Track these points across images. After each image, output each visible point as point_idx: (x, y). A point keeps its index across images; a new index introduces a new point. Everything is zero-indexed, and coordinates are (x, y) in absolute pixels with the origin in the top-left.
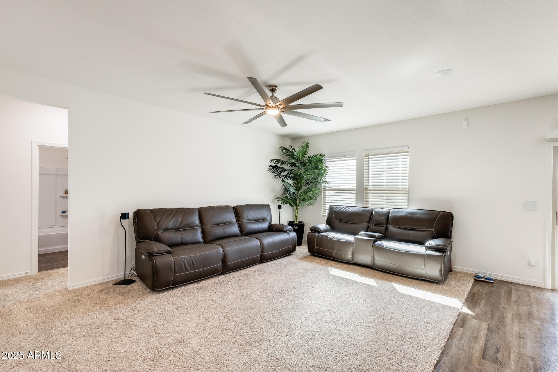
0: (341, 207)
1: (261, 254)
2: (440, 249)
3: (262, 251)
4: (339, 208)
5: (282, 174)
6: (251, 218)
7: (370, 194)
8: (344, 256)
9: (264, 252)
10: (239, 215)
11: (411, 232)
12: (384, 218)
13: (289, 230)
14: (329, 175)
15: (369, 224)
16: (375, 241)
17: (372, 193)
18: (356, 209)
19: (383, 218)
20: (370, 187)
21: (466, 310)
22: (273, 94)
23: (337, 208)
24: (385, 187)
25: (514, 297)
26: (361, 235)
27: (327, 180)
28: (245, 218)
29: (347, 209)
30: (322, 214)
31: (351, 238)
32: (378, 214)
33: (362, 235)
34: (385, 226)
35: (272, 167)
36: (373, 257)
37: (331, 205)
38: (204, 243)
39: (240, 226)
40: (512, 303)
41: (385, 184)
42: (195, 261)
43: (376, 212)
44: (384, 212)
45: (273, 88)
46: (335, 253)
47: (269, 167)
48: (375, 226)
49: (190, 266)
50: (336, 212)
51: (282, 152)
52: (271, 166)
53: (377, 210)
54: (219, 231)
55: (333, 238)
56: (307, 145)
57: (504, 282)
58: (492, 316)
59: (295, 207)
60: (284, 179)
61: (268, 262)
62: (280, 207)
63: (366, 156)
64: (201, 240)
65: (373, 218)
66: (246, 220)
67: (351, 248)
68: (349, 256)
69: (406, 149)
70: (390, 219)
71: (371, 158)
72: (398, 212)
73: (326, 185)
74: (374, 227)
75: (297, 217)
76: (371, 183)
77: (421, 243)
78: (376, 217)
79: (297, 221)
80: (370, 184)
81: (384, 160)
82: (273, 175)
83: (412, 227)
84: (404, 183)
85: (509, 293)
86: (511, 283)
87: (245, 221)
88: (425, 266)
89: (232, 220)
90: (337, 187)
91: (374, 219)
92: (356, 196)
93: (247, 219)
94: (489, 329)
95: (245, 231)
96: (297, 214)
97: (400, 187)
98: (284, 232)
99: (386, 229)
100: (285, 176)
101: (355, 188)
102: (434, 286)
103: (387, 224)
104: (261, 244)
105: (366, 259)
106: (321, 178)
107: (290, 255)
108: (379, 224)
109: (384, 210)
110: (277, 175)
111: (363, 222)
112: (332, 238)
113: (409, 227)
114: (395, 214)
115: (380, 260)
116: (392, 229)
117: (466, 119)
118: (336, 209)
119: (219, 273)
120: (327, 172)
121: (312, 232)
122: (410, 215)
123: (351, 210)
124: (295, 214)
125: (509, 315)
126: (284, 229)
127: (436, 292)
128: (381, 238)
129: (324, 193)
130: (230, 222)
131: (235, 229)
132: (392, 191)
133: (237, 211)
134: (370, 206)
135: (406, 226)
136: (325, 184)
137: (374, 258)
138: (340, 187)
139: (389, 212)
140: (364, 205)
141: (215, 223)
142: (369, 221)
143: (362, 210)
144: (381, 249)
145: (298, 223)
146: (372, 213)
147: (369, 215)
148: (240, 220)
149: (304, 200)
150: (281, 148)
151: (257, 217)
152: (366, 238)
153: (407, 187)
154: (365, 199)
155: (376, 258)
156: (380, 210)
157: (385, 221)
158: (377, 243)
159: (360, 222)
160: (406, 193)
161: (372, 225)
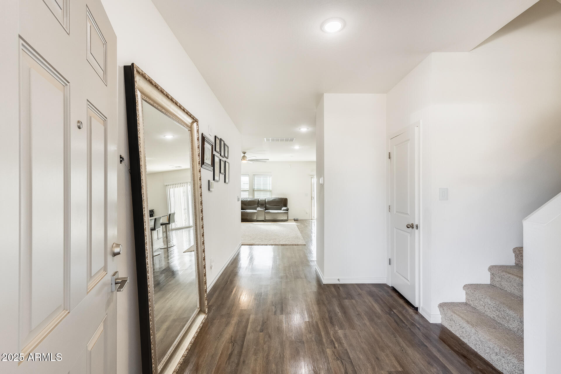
2: (286, 210)
7: (256, 192)
8: (253, 218)
11: (275, 206)
18: (251, 199)
19: (264, 202)
20: (256, 189)
21: (297, 224)
22: (244, 155)
24: (262, 189)
29: (247, 199)
31: (255, 211)
33: (259, 209)
40: (305, 222)
44: (264, 199)
45: (244, 153)
46: (248, 218)
48: (262, 205)
53: (260, 199)
57: (301, 220)
58: (302, 224)
63: (253, 175)
65: (259, 202)
67: (256, 215)
68: (255, 218)
69: (270, 174)
71: (256, 176)
72: (269, 199)
76: (256, 187)
77: (281, 209)
78: (261, 202)
81: (261, 177)
83: (275, 204)
84: (269, 187)
86: (303, 220)
88: (283, 216)
92: (250, 193)
97: (268, 189)
99: (266, 206)
101: (248, 189)
102: (286, 222)
105: (262, 218)
111: (256, 204)
112: (247, 212)
115: (268, 218)
116: (268, 206)
122: (274, 200)
123: (249, 199)
132: (265, 191)
134: (256, 197)
135: (273, 205)
139: (266, 199)
140: (253, 197)
142: (258, 204)
143: (254, 199)
144: (269, 213)
147: (257, 201)
152: (262, 210)
153: (271, 189)
154: (253, 195)
155: (266, 217)
156: (262, 199)
157: (265, 203)
158: (266, 211)
159: (254, 204)
160: (270, 191)
161: (260, 205)
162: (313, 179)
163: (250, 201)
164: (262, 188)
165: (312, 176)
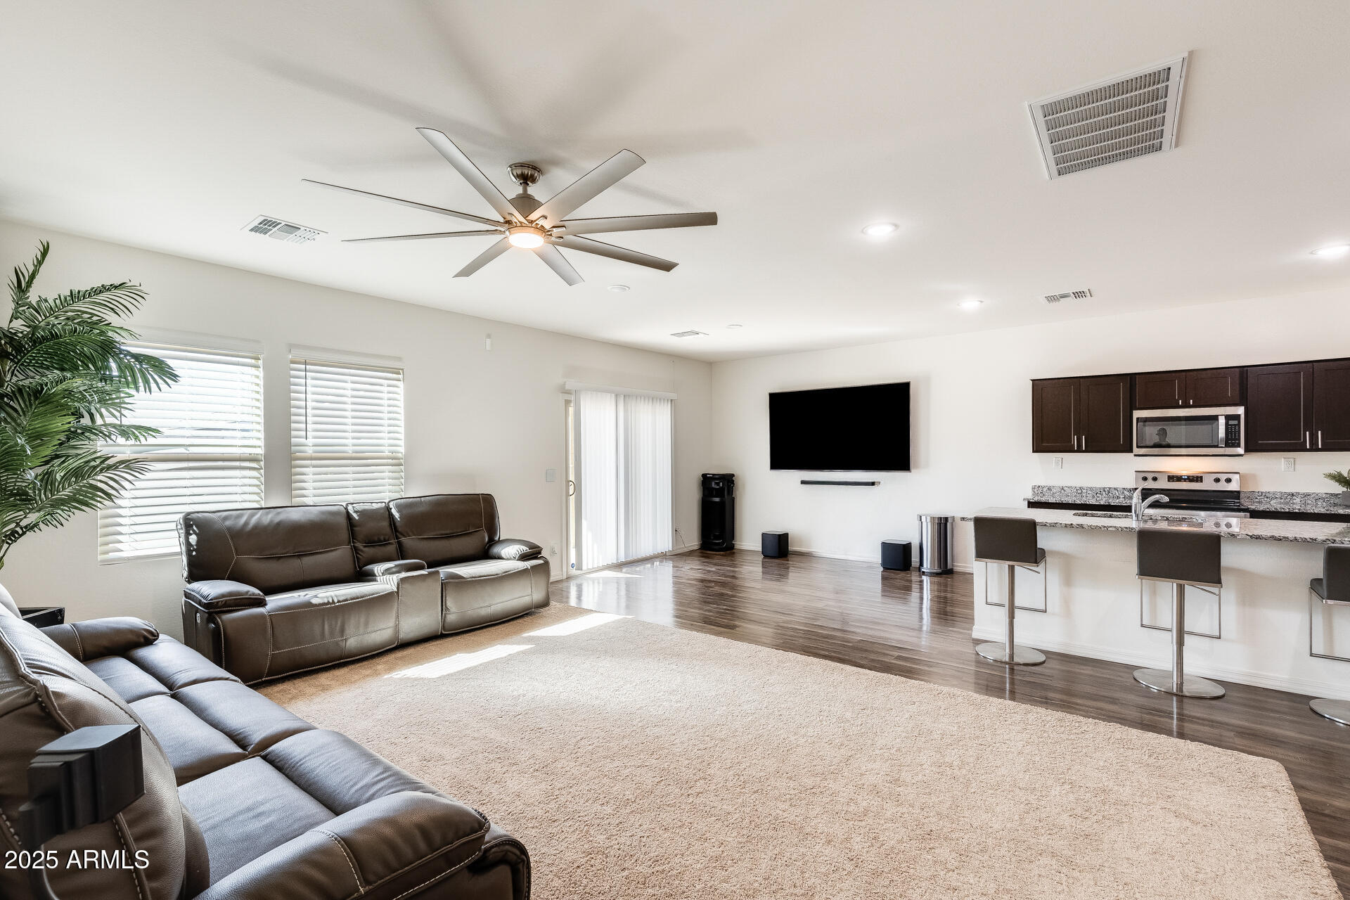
4: (240, 516)
12: (386, 523)
15: (354, 545)
17: (314, 467)
19: (381, 523)
20: (310, 451)
23: (225, 518)
24: (348, 449)
29: (273, 518)
30: (100, 557)
32: (363, 516)
34: (396, 541)
36: (443, 607)
37: (189, 514)
43: (360, 514)
44: (378, 508)
48: (372, 546)
50: (237, 533)
53: (359, 507)
63: (294, 364)
65: (358, 528)
67: (395, 608)
68: (390, 633)
69: (397, 365)
70: (400, 523)
71: (312, 371)
72: (410, 505)
74: (371, 549)
76: (308, 440)
78: (367, 524)
80: (311, 441)
81: (346, 382)
84: (393, 439)
90: (183, 450)
91: (363, 528)
92: (263, 475)
97: (386, 449)
99: (401, 548)
101: (261, 451)
103: (397, 537)
105: (427, 621)
108: (381, 540)
109: (377, 505)
111: (336, 545)
114: (406, 511)
118: (225, 523)
122: (436, 509)
123: (287, 517)
137: (447, 610)
139: (389, 509)
142: (352, 539)
143: (317, 513)
146: (349, 516)
147: (345, 522)
153: (402, 449)
154: (294, 484)
155: (452, 609)
156: (363, 507)
157: (388, 530)
160: (403, 462)
161: (365, 547)
162: (571, 409)
163: (300, 528)
164: (349, 444)
165: (567, 397)
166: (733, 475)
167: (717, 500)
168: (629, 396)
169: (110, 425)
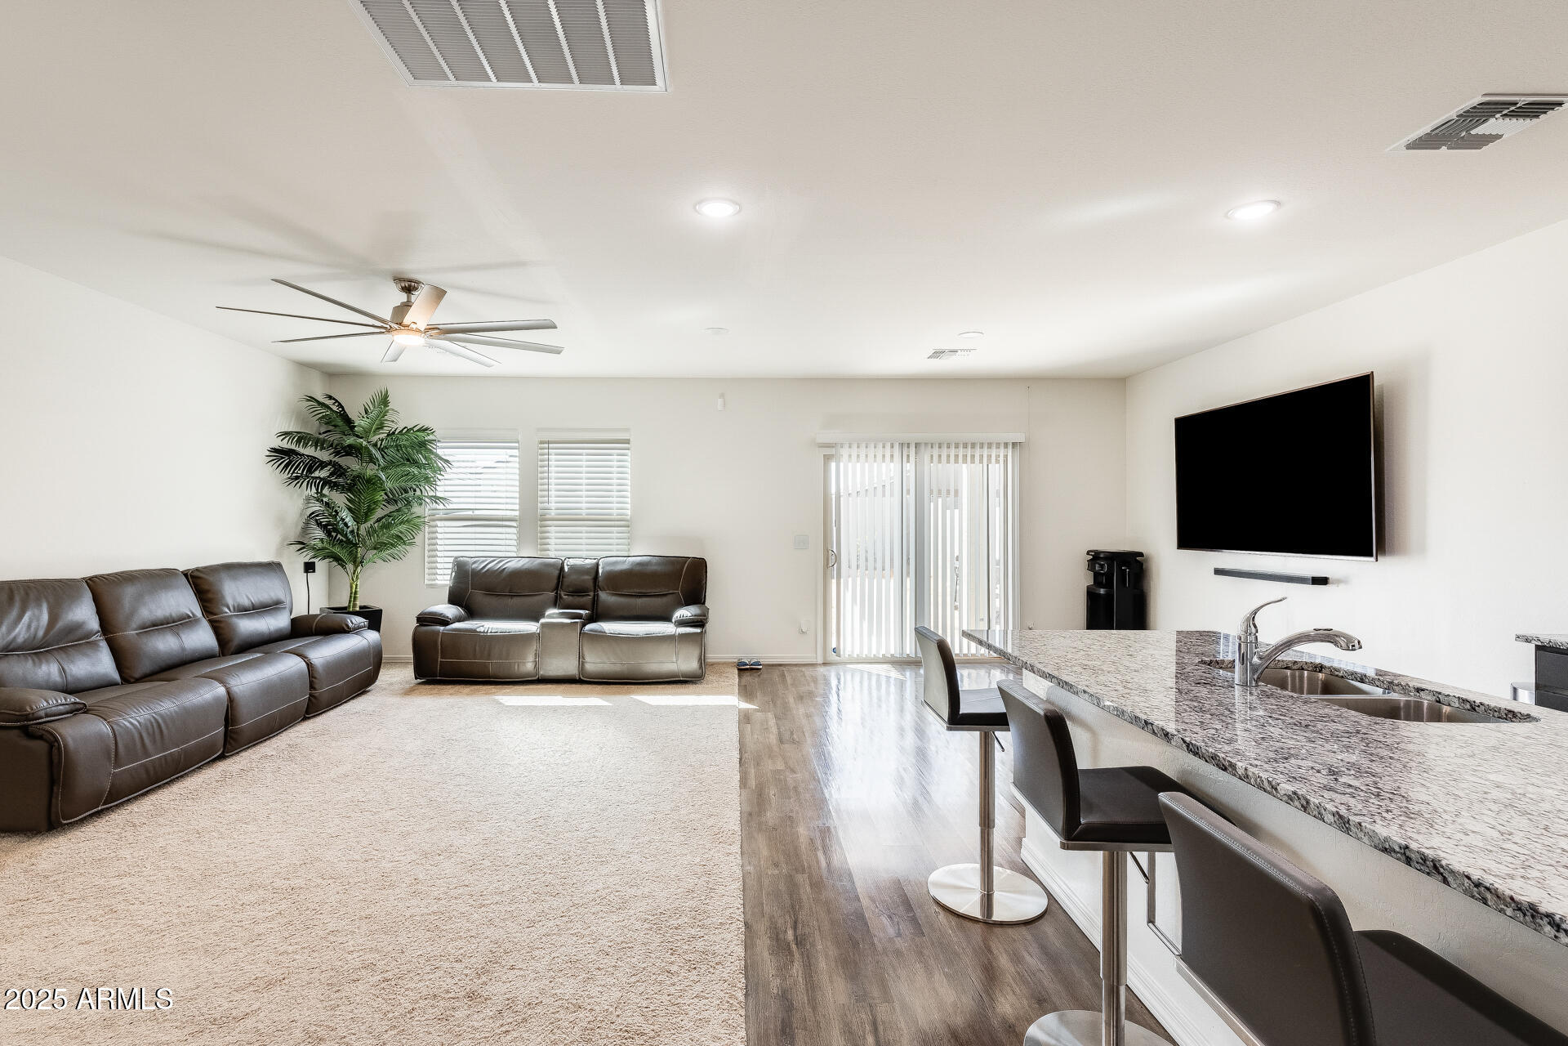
0: (486, 560)
1: (311, 695)
2: (697, 622)
3: (312, 687)
4: (483, 562)
5: (316, 474)
6: (246, 603)
7: (553, 529)
8: (516, 667)
9: (316, 686)
10: (210, 596)
11: (640, 601)
12: (588, 578)
13: (359, 628)
14: (447, 482)
15: (557, 593)
16: (584, 625)
17: (557, 526)
18: (525, 562)
19: (586, 577)
20: (553, 513)
21: (745, 705)
22: (408, 297)
23: (475, 563)
24: (584, 512)
25: (789, 680)
26: (550, 616)
27: (439, 494)
28: (230, 602)
29: (504, 564)
30: (426, 582)
31: (530, 627)
32: (575, 569)
33: (553, 615)
34: (592, 594)
35: (279, 453)
36: (581, 657)
37: (456, 558)
38: (122, 684)
39: (218, 628)
40: (790, 687)
41: (584, 505)
42: (165, 722)
43: (573, 568)
44: (588, 564)
45: (410, 286)
46: (494, 665)
47: (268, 453)
48: (572, 596)
49: (154, 741)
50: (476, 574)
51: (314, 414)
52: (274, 450)
53: (572, 562)
54: (166, 645)
55: (487, 632)
56: (384, 401)
57: (773, 665)
58: (775, 705)
59: (350, 567)
60: (321, 491)
61: (324, 715)
62: (309, 567)
63: (542, 443)
64: (116, 676)
65: (565, 579)
66: (232, 609)
67: (534, 646)
68: (528, 667)
69: (626, 436)
70: (600, 579)
71: (554, 449)
72: (616, 563)
73: (438, 507)
74: (571, 598)
75: (356, 593)
76: (554, 503)
77: (666, 618)
78: (574, 577)
79: (355, 605)
80: (553, 505)
81: (581, 455)
82: (286, 476)
83: (644, 591)
84: (622, 503)
85: (783, 676)
86: (780, 665)
87: (230, 610)
88: (677, 654)
89: (194, 611)
90: (470, 513)
91: (567, 581)
92: (518, 532)
93: (236, 605)
94: (776, 717)
95: (235, 643)
96: (357, 585)
97: (615, 512)
98: (348, 632)
99: (595, 600)
100: (326, 482)
101: (517, 513)
102: (691, 687)
103: (595, 590)
104: (309, 665)
105: (564, 665)
106: (422, 488)
107: (364, 693)
108: (579, 591)
109: (588, 561)
110: (297, 478)
111: (544, 591)
112: (484, 632)
113: (638, 591)
114: (608, 568)
115: (596, 662)
116: (605, 597)
117: (722, 396)
118: (473, 566)
119: (215, 756)
120: (440, 474)
121: (421, 625)
122: (638, 568)
123: (514, 564)
124: (351, 587)
125: (791, 700)
126: (347, 626)
127: (699, 694)
128: (592, 619)
129: (430, 526)
130: (189, 617)
131: (202, 637)
132: (599, 521)
133: (202, 583)
134: (552, 554)
135: (632, 591)
136: (436, 503)
137: (583, 658)
138: (477, 512)
139: (597, 565)
140: (539, 552)
141: (148, 623)
142: (557, 588)
143: (541, 564)
144: (600, 637)
145: (358, 609)
146: (562, 568)
147: (556, 573)
148: (216, 610)
149: (379, 547)
150: (308, 400)
151: (259, 597)
152: (568, 621)
153: (629, 512)
154: (541, 541)
155: (588, 659)
156: (578, 562)
157: (591, 584)
158: (589, 627)
159: (536, 590)
160: (626, 524)
161: (565, 595)
162: (833, 465)
163: (517, 574)
165: (828, 451)
166: (1141, 554)
167: (1102, 591)
168: (926, 444)
169: (432, 496)
